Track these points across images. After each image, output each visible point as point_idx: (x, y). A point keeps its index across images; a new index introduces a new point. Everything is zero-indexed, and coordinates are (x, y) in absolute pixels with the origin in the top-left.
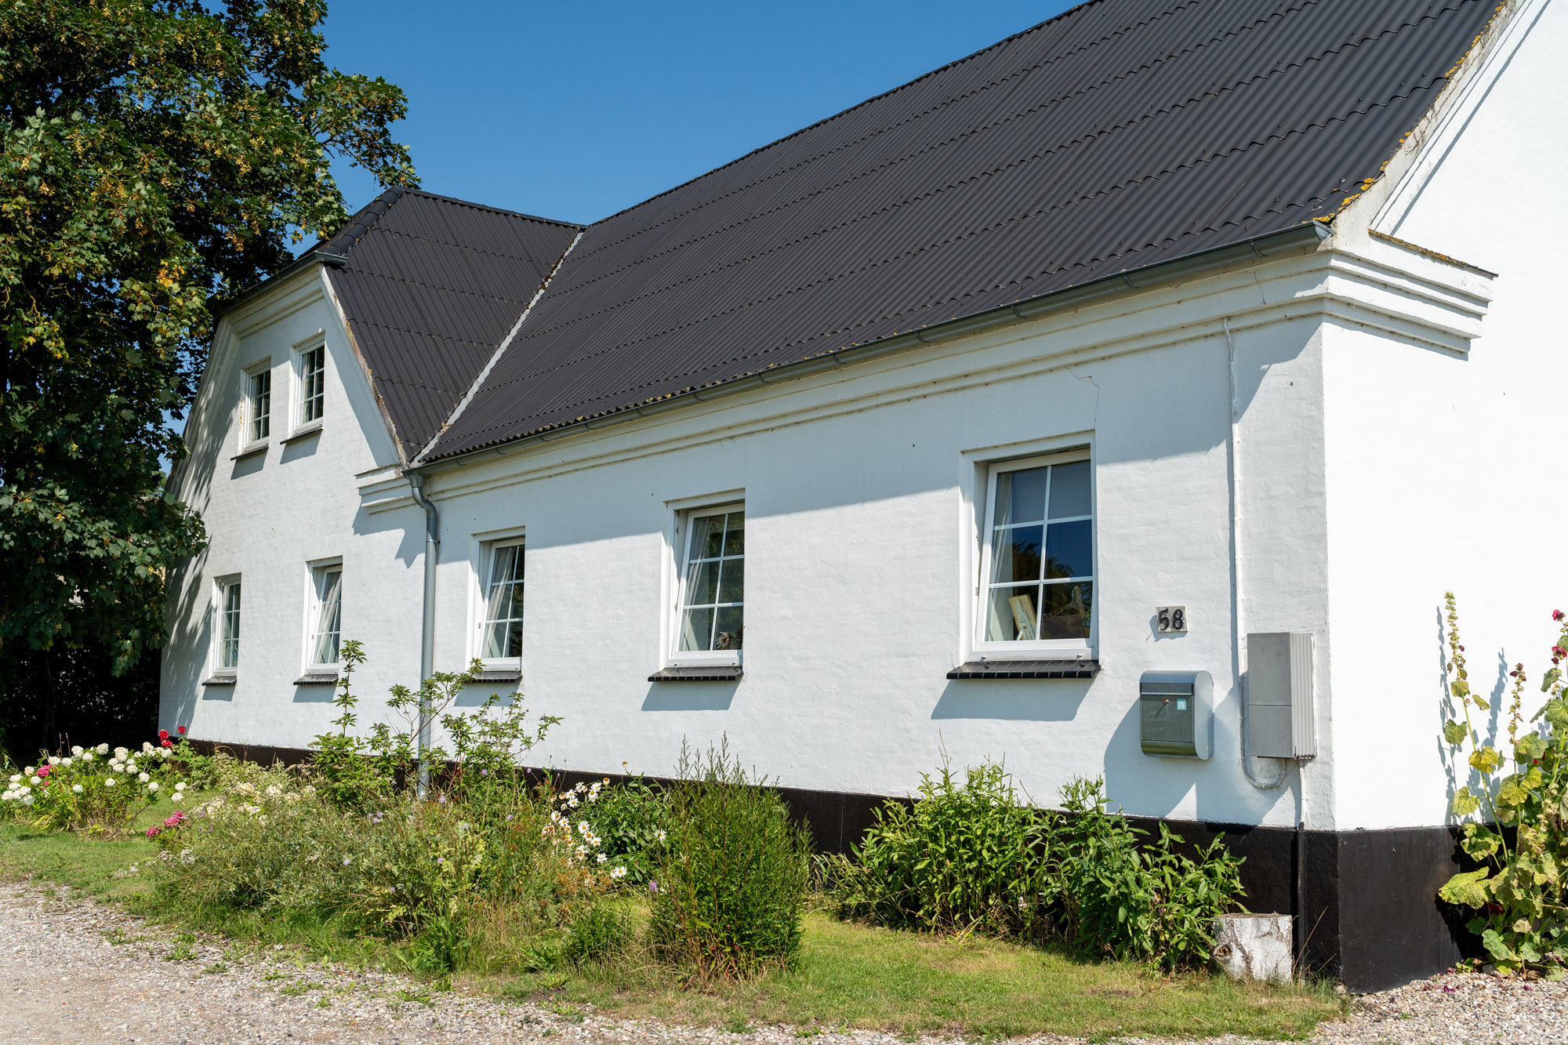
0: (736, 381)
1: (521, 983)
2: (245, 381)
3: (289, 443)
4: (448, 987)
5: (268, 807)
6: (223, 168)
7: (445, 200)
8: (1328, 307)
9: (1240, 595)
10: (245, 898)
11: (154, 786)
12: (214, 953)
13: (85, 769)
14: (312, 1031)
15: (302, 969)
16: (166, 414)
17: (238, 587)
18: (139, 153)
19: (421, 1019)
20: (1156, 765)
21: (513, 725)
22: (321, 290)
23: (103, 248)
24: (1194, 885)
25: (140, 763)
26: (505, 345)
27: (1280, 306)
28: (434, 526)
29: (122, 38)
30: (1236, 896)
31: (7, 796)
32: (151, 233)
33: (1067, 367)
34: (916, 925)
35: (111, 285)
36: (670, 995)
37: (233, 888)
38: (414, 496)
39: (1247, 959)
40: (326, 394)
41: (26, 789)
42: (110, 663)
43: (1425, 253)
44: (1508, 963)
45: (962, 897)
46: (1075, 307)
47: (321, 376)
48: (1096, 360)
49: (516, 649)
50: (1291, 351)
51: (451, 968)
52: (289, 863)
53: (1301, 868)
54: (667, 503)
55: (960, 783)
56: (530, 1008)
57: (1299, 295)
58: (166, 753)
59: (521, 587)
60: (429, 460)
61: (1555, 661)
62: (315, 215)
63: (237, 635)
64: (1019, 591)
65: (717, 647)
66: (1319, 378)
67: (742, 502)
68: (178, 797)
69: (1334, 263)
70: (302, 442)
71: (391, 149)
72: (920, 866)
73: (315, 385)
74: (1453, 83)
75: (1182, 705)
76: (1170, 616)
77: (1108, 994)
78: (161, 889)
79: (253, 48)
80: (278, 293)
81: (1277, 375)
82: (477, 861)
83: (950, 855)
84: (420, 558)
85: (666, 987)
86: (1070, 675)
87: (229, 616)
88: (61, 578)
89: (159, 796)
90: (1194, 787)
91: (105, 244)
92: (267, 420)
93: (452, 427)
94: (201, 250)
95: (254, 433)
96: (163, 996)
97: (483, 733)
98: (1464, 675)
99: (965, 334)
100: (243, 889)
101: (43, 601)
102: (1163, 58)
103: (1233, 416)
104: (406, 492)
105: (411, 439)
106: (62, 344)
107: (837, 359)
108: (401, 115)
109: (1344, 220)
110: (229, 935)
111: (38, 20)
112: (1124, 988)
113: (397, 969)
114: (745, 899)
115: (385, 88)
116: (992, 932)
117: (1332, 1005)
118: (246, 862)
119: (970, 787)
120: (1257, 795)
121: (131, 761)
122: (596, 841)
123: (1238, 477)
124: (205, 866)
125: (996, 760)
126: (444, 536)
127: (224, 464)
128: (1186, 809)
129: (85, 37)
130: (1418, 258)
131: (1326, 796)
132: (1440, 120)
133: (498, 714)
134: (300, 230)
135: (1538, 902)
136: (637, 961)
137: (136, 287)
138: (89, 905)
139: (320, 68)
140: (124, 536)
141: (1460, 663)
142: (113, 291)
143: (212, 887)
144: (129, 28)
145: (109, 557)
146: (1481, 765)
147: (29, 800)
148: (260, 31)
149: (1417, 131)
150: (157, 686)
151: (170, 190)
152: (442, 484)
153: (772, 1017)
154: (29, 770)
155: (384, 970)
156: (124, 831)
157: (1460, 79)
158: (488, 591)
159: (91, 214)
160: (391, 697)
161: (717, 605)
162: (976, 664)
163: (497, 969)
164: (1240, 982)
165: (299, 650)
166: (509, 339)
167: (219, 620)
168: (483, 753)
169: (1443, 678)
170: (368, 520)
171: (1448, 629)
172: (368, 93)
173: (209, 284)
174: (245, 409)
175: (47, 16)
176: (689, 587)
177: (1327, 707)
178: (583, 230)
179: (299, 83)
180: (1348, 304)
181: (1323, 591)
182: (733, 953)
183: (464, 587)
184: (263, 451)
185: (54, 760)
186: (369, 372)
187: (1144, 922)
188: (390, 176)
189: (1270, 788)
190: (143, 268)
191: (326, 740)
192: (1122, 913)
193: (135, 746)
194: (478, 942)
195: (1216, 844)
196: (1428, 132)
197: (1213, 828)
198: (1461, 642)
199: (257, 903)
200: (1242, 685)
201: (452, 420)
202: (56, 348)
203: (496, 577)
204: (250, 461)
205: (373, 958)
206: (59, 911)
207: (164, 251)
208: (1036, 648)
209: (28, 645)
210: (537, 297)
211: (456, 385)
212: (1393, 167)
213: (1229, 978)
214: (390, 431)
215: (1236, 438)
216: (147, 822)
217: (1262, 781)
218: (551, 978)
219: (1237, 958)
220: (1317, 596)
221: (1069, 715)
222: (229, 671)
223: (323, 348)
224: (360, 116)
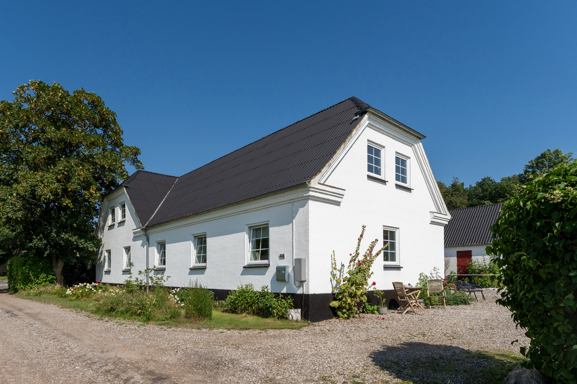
0: (204, 211)
1: (161, 323)
2: (110, 211)
3: (119, 223)
4: (148, 324)
5: (116, 293)
6: (103, 167)
7: (149, 172)
8: (310, 197)
9: (294, 252)
10: (112, 310)
11: (95, 291)
12: (107, 319)
13: (81, 288)
14: (123, 330)
15: (122, 321)
16: (94, 217)
17: (110, 252)
18: (85, 164)
19: (143, 328)
20: (279, 283)
21: (162, 278)
22: (124, 192)
23: (79, 184)
24: (284, 304)
25: (92, 286)
26: (162, 203)
27: (301, 197)
28: (148, 240)
29: (80, 141)
30: (292, 306)
31: (67, 293)
32: (89, 181)
33: (264, 209)
34: (236, 313)
35: (82, 191)
36: (188, 324)
37: (110, 308)
38: (144, 234)
39: (292, 317)
40: (126, 213)
41: (70, 292)
42: (86, 267)
43: (330, 186)
44: (342, 317)
45: (244, 308)
46: (265, 197)
47: (125, 209)
48: (270, 207)
49: (164, 264)
50: (303, 206)
51: (149, 320)
52: (120, 303)
53: (303, 301)
54: (192, 235)
55: (244, 287)
56: (163, 326)
57: (304, 195)
58: (97, 284)
59: (165, 252)
60: (146, 227)
61: (350, 263)
62: (122, 176)
63: (110, 262)
64: (257, 251)
65: (202, 263)
66: (308, 211)
67: (206, 235)
68: (100, 293)
69: (311, 189)
70: (122, 223)
71: (139, 162)
72: (237, 302)
73: (124, 212)
74: (337, 153)
75: (283, 272)
76: (282, 256)
77: (266, 323)
78: (97, 308)
79: (108, 140)
80: (116, 193)
81: (301, 210)
82: (154, 302)
83: (242, 300)
84: (146, 246)
85: (187, 323)
86: (264, 267)
87: (109, 258)
88: (75, 251)
89: (96, 292)
90: (286, 287)
91: (79, 183)
92: (114, 219)
93: (151, 220)
94: (100, 183)
95: (112, 221)
96: (97, 325)
97: (156, 279)
98: (336, 265)
99: (246, 202)
100: (112, 308)
101: (71, 256)
102: (290, 144)
103: (294, 218)
104: (142, 233)
105: (143, 223)
106: (72, 204)
107: (222, 207)
108: (140, 154)
109: (312, 181)
110: (110, 316)
111: (63, 137)
112: (270, 322)
113: (139, 321)
114: (201, 307)
115: (136, 148)
116: (249, 314)
117: (307, 324)
118: (112, 303)
119: (246, 288)
120: (296, 288)
121: (90, 286)
122: (178, 299)
123: (294, 230)
124: (105, 304)
125: (251, 283)
126: (150, 242)
127: (106, 228)
128: (284, 291)
129: (72, 141)
130: (329, 187)
131: (308, 288)
132: (334, 160)
133: (159, 276)
134: (119, 180)
135: (347, 306)
136: (182, 319)
137: (86, 192)
138: (84, 312)
139: (123, 145)
140: (86, 242)
141: (335, 263)
142: (82, 192)
143: (106, 308)
144: (81, 138)
145: (84, 247)
146: (338, 282)
147: (71, 294)
148: (109, 137)
149: (329, 163)
150: (95, 272)
151: (92, 172)
152: (149, 231)
153: (205, 327)
154: (71, 288)
155: (137, 321)
156: (90, 299)
157: (339, 152)
158: (159, 253)
159: (76, 177)
160: (139, 273)
161: (202, 255)
162: (248, 265)
163: (157, 320)
164: (291, 321)
165: (123, 265)
166: (163, 202)
167: (107, 258)
168: (156, 283)
169: (332, 267)
170: (135, 239)
171: (333, 257)
172: (133, 150)
173: (101, 190)
174: (110, 216)
175: (65, 136)
176: (197, 251)
177: (308, 272)
178: (178, 178)
179: (118, 148)
180: (314, 197)
181: (308, 251)
182: (199, 317)
183: (154, 252)
184: (114, 225)
185: (76, 286)
186: (134, 209)
187: (275, 311)
188: (138, 167)
189: (298, 286)
190: (87, 188)
191: (127, 281)
192: (270, 309)
193: (91, 283)
194: (154, 316)
195: (289, 297)
196: (332, 163)
197: (289, 294)
198: (335, 260)
199: (114, 310)
200: (294, 268)
201: (151, 218)
202: (71, 205)
203: (161, 250)
204: (111, 227)
205: (135, 319)
206: (78, 313)
207: (91, 184)
208: (259, 262)
209: (69, 264)
210: (169, 192)
211: (152, 211)
212: (323, 170)
213: (289, 320)
214: (139, 221)
215: (294, 222)
216: (94, 298)
217: (297, 285)
218: (166, 322)
219: (290, 316)
220: (307, 252)
221: (264, 274)
222: (109, 269)
223: (125, 204)
224: (131, 154)
